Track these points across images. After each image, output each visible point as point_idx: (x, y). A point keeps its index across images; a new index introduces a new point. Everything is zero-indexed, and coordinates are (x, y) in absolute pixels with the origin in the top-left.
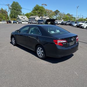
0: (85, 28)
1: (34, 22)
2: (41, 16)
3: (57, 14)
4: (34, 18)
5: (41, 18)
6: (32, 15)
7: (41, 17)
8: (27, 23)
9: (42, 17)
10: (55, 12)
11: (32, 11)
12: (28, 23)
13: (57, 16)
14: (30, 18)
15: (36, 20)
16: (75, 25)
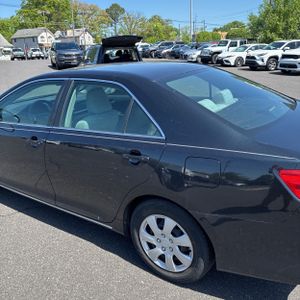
0: (233, 64)
1: (37, 53)
2: (58, 27)
3: (115, 19)
4: (34, 39)
5: (60, 37)
6: (23, 26)
7: (58, 33)
8: (9, 57)
9: (64, 31)
10: (107, 11)
11: (19, 9)
12: (13, 59)
13: (119, 27)
14: (15, 39)
15: (41, 45)
16: (195, 56)
